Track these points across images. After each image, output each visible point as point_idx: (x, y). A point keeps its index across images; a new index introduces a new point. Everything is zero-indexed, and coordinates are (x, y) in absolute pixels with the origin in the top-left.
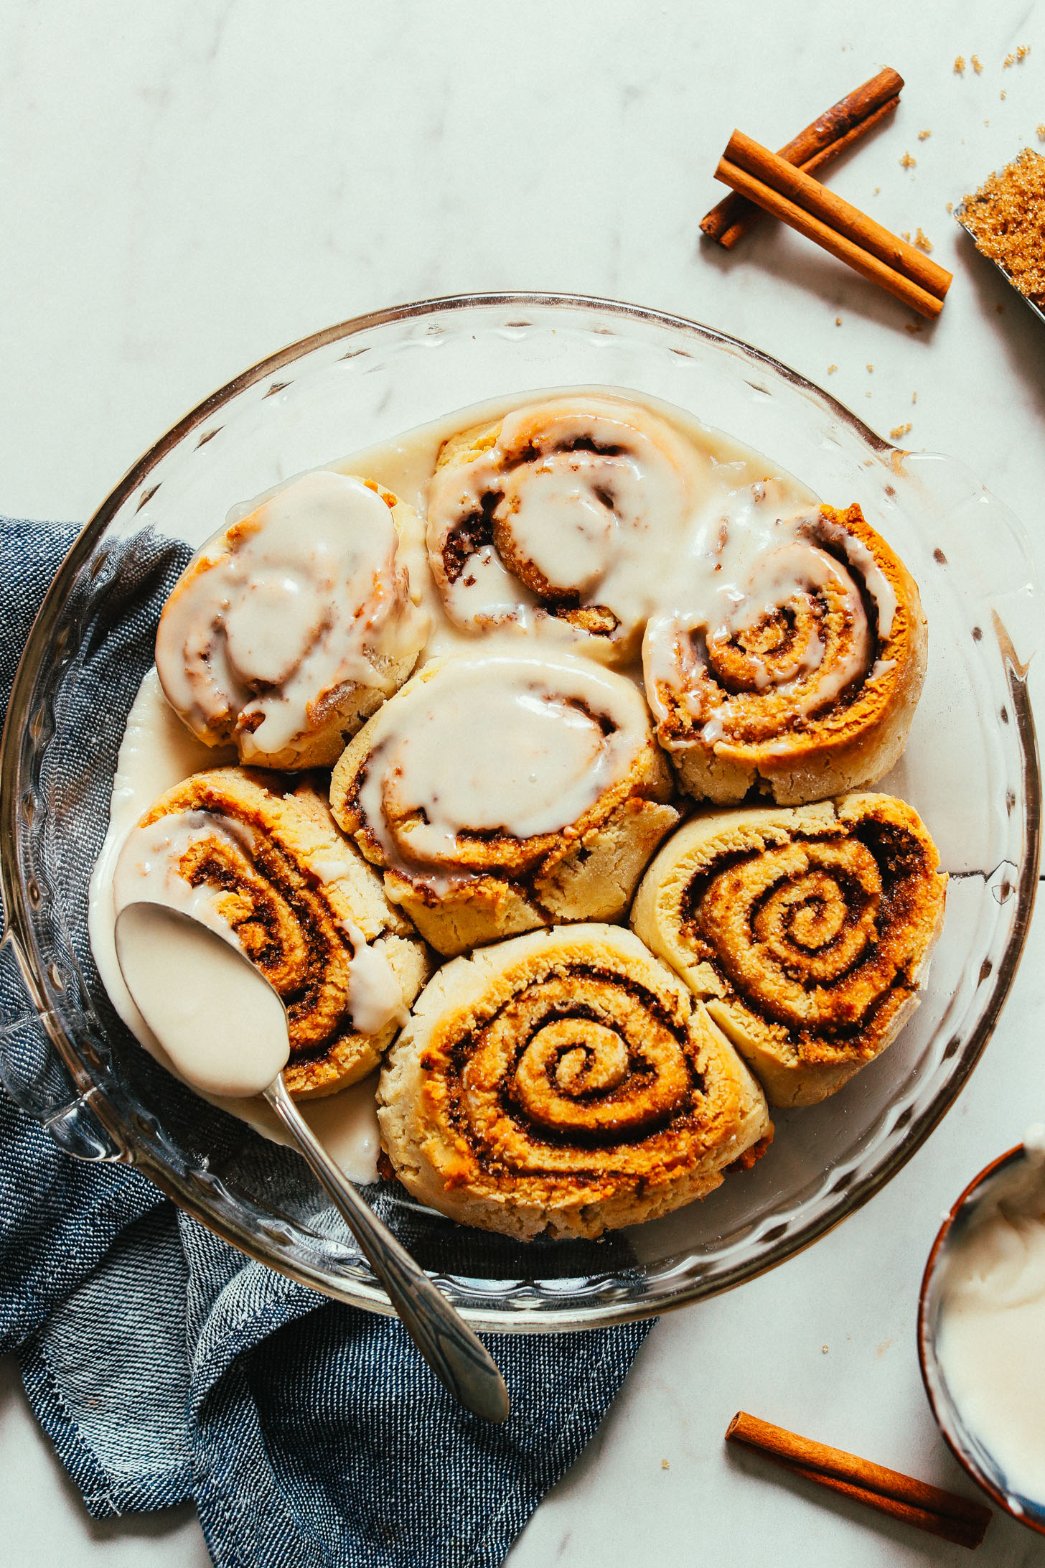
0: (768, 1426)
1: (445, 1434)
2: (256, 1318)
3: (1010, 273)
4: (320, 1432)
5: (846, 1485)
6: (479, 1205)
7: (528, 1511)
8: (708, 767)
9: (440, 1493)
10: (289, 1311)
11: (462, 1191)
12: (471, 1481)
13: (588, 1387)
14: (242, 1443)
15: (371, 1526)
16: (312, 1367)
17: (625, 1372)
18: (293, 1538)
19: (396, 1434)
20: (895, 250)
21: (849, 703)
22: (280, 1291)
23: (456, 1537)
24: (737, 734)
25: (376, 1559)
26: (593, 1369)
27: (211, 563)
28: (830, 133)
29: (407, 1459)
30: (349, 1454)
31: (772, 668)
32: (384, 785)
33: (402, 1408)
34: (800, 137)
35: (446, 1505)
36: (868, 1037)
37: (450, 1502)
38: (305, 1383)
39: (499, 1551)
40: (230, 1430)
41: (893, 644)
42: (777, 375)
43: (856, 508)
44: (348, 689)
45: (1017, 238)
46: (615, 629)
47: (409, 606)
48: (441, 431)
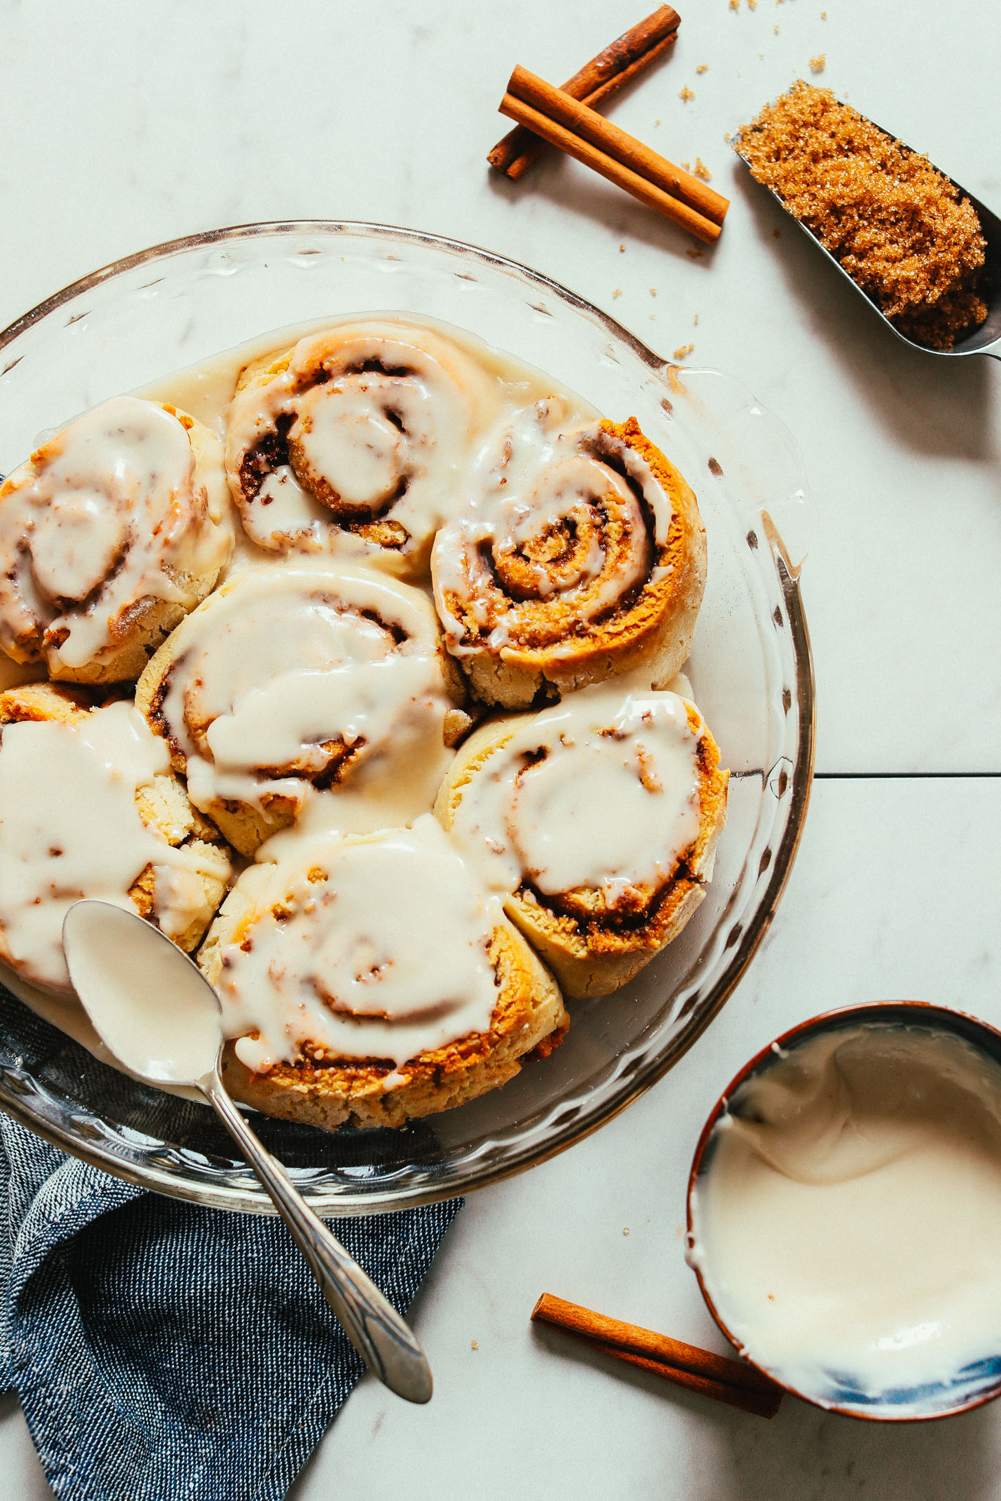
0: (571, 1306)
1: (261, 1321)
2: (73, 1211)
3: (783, 198)
4: (141, 1322)
5: (647, 1361)
6: (284, 1097)
7: (343, 1393)
8: (496, 672)
9: (257, 1377)
10: (105, 1204)
11: (266, 1083)
12: (287, 1366)
13: (397, 1271)
14: (62, 1332)
15: (192, 1411)
16: (131, 1258)
17: (431, 1255)
18: (115, 1423)
19: (213, 1320)
20: (673, 177)
21: (628, 608)
22: (96, 1184)
23: (273, 1420)
24: (522, 640)
25: (197, 1443)
26: (401, 1254)
27: (15, 486)
28: (610, 67)
29: (225, 1345)
30: (169, 1342)
31: (555, 575)
32: (186, 696)
33: (218, 1296)
34: (581, 72)
35: (263, 1389)
36: (654, 927)
37: (267, 1385)
38: (125, 1274)
39: (315, 1432)
40: (51, 1320)
41: (670, 550)
42: (555, 295)
43: (633, 421)
44: (149, 604)
45: (790, 165)
46: (405, 542)
47: (208, 524)
48: (239, 358)
